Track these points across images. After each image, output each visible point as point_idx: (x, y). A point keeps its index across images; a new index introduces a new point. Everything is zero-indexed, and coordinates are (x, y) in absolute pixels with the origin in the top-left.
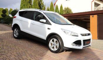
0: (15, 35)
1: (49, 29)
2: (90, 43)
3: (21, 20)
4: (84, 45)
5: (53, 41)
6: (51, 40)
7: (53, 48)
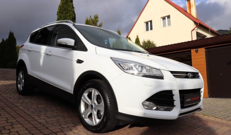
0: (19, 85)
1: (80, 61)
2: (200, 100)
3: (29, 50)
4: (182, 107)
5: (90, 96)
6: (86, 95)
7: (90, 116)
